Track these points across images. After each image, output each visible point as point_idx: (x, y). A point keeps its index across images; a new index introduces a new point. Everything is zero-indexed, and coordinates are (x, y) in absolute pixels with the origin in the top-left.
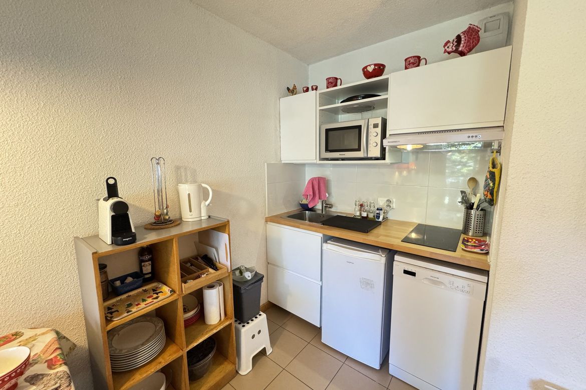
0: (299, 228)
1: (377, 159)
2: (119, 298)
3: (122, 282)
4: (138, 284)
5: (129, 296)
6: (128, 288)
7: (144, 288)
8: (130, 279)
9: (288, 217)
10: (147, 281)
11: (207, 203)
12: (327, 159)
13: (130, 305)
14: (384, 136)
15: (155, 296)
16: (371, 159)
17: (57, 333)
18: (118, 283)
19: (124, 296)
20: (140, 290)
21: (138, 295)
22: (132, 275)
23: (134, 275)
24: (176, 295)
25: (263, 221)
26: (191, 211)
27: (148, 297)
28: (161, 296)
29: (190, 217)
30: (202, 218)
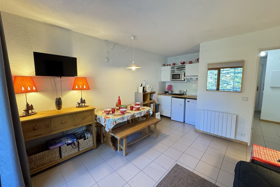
1: (183, 81)
12: (172, 81)
14: (185, 76)
16: (182, 81)
24: (148, 102)
25: (157, 95)
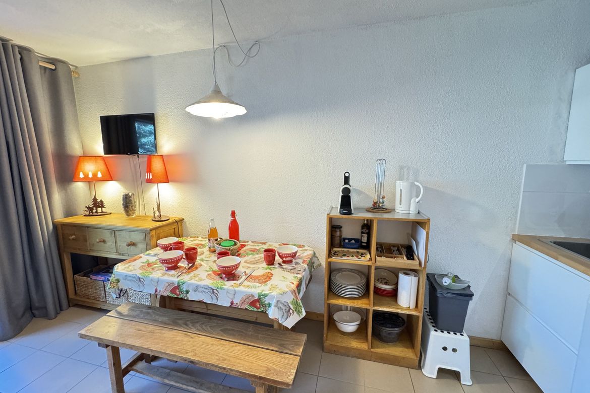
0: (557, 259)
2: (343, 249)
3: (349, 241)
4: (355, 246)
5: (348, 251)
6: (350, 246)
7: (358, 250)
8: (353, 241)
9: (555, 243)
10: (362, 247)
11: (417, 200)
13: (344, 255)
15: (360, 257)
17: (314, 253)
18: (347, 241)
19: (346, 250)
20: (356, 250)
21: (353, 253)
22: (355, 239)
23: (357, 240)
24: (370, 262)
25: (510, 238)
26: (400, 204)
27: (356, 256)
28: (363, 259)
29: (401, 209)
30: (411, 212)
